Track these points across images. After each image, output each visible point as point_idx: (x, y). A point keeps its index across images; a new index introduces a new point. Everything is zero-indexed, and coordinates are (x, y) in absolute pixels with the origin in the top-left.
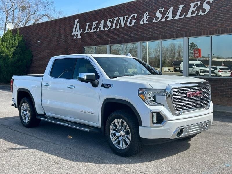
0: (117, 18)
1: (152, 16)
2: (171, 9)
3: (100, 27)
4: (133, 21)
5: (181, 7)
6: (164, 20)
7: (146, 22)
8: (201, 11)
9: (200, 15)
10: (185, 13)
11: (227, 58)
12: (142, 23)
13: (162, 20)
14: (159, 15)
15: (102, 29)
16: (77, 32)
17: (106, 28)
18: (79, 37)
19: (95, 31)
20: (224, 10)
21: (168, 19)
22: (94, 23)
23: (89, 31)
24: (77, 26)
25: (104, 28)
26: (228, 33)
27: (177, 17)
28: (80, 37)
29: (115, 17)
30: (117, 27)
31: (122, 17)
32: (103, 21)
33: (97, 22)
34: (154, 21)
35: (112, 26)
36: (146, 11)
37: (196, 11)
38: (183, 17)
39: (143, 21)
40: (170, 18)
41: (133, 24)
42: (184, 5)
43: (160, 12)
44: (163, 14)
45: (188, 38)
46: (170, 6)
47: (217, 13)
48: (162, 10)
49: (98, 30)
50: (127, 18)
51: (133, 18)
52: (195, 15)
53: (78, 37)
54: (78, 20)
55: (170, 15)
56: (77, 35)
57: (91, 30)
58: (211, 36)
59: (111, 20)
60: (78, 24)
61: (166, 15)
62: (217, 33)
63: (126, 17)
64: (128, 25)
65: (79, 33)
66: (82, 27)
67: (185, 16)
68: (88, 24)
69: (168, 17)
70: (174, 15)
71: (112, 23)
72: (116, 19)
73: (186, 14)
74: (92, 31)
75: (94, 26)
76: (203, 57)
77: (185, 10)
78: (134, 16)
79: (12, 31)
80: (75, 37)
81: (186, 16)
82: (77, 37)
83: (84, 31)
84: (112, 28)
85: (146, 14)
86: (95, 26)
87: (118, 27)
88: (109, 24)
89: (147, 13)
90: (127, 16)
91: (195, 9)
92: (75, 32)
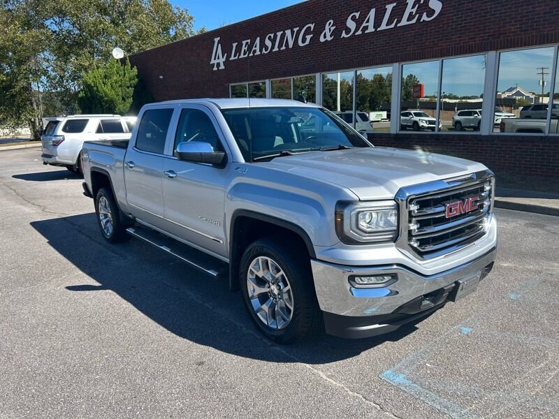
0: (282, 32)
1: (341, 26)
2: (372, 13)
3: (254, 49)
4: (309, 37)
5: (390, 7)
6: (359, 32)
7: (329, 38)
8: (425, 14)
9: (424, 20)
10: (396, 20)
11: (464, 98)
12: (322, 39)
13: (356, 34)
14: (351, 24)
15: (258, 53)
16: (218, 58)
17: (264, 51)
18: (222, 67)
19: (246, 56)
20: (468, 9)
21: (366, 32)
22: (244, 42)
23: (236, 58)
24: (217, 49)
25: (261, 51)
26: (472, 52)
27: (383, 27)
28: (224, 67)
29: (279, 31)
30: (282, 49)
31: (290, 30)
32: (258, 39)
33: (249, 41)
34: (344, 35)
35: (273, 47)
36: (330, 19)
37: (416, 14)
38: (393, 26)
39: (325, 37)
40: (371, 29)
41: (307, 42)
42: (395, 4)
43: (353, 19)
44: (359, 22)
45: (401, 64)
46: (372, 8)
47: (455, 15)
48: (357, 15)
49: (251, 55)
50: (299, 32)
51: (308, 32)
52: (414, 21)
53: (220, 68)
54: (219, 39)
55: (371, 24)
56: (218, 65)
57: (239, 55)
58: (441, 60)
59: (272, 35)
60: (220, 45)
61: (364, 24)
62: (452, 53)
63: (296, 30)
64: (301, 44)
65: (222, 60)
66: (226, 50)
67: (396, 24)
68: (235, 45)
69: (366, 28)
70: (377, 23)
71: (273, 41)
72: (279, 34)
73: (399, 21)
74: (242, 56)
75: (244, 48)
76: (426, 97)
77: (397, 14)
78: (310, 27)
79: (121, 61)
80: (215, 69)
81: (399, 25)
82: (218, 68)
83: (229, 56)
84: (274, 50)
85: (330, 23)
86: (246, 48)
87: (284, 48)
88: (268, 43)
89: (332, 21)
90: (298, 28)
91: (414, 11)
92: (215, 59)
